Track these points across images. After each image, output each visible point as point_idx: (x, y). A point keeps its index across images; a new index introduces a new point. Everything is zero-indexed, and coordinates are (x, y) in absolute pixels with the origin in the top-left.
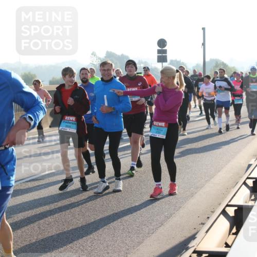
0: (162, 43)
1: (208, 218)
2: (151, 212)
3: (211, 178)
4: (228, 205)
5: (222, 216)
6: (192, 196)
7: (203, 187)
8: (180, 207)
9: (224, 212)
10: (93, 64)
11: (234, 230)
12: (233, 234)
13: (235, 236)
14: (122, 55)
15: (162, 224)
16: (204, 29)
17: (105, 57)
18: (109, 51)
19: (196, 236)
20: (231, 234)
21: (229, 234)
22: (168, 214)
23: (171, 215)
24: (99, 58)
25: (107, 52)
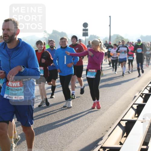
0: (85, 25)
1: (110, 127)
2: (77, 124)
3: (112, 104)
4: (122, 120)
5: (118, 126)
6: (101, 115)
7: (107, 109)
8: (94, 121)
9: (119, 124)
10: (45, 38)
11: (125, 135)
12: (125, 137)
13: (126, 138)
14: (62, 32)
15: (83, 131)
16: (110, 17)
17: (52, 33)
18: (54, 30)
19: (103, 138)
20: (123, 137)
21: (122, 137)
22: (87, 126)
23: (89, 126)
24: (49, 34)
25: (53, 30)
